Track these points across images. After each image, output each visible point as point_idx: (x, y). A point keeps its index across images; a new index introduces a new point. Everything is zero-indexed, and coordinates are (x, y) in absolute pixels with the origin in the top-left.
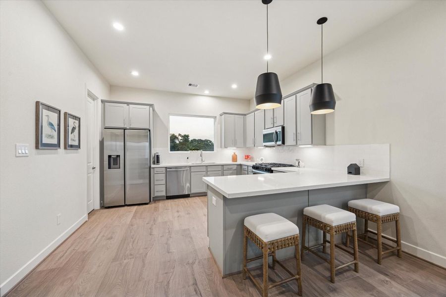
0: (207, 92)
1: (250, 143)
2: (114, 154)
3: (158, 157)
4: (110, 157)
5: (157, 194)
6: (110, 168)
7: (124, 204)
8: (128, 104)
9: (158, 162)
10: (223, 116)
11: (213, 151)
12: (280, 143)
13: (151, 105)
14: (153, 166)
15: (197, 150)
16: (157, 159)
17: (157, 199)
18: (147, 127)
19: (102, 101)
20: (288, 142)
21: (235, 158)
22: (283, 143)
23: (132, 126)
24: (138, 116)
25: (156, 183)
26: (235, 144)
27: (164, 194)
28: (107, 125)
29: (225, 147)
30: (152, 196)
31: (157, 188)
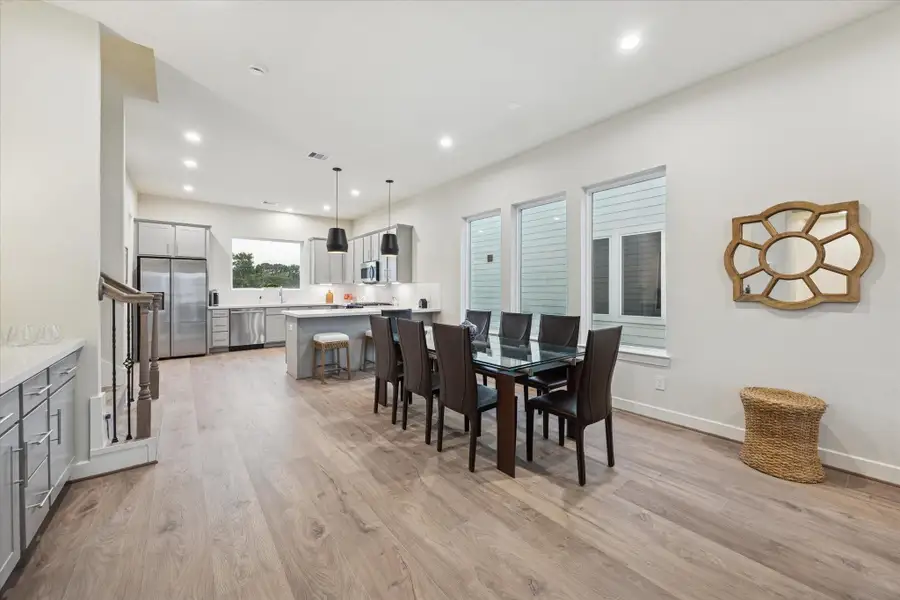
0: (290, 210)
1: (349, 279)
2: (156, 290)
3: (216, 295)
5: (215, 344)
7: (169, 356)
8: (174, 224)
9: (216, 302)
10: (313, 242)
11: (298, 287)
12: (375, 279)
13: (208, 227)
15: (275, 286)
16: (214, 298)
17: (215, 351)
18: (202, 256)
19: (135, 220)
20: (383, 278)
21: (329, 298)
22: (378, 279)
23: (180, 255)
24: (188, 242)
25: (215, 329)
26: (329, 279)
27: (226, 344)
28: (142, 252)
29: (316, 283)
30: (209, 347)
31: (216, 336)
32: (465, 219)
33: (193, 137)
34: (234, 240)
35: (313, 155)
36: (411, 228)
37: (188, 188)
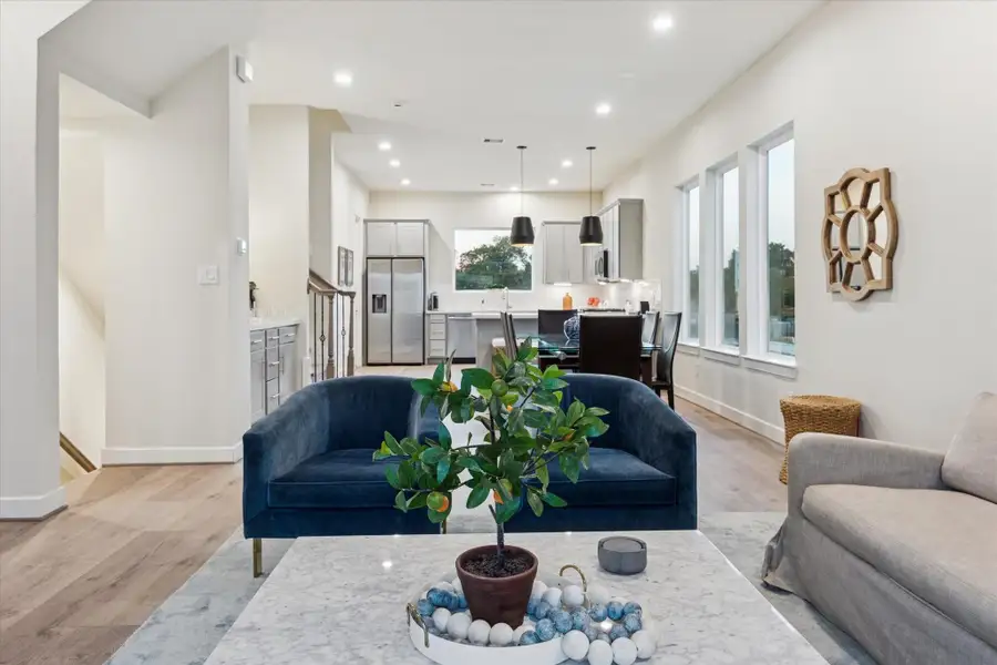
0: (514, 189)
2: (379, 293)
3: (435, 299)
4: (374, 296)
5: (432, 354)
6: (374, 311)
7: (389, 362)
8: (396, 221)
9: (436, 306)
10: (545, 227)
11: (529, 288)
12: (603, 275)
13: (425, 222)
14: (427, 312)
15: (500, 287)
16: (434, 303)
17: (432, 361)
18: (421, 254)
19: (366, 221)
21: (566, 301)
22: (606, 275)
23: (401, 254)
24: (407, 239)
25: (432, 336)
26: (565, 277)
27: (443, 353)
28: (371, 253)
29: (549, 283)
30: (427, 357)
31: (434, 345)
32: (681, 188)
33: (385, 146)
34: (456, 232)
35: (487, 141)
36: (641, 202)
37: (406, 182)
